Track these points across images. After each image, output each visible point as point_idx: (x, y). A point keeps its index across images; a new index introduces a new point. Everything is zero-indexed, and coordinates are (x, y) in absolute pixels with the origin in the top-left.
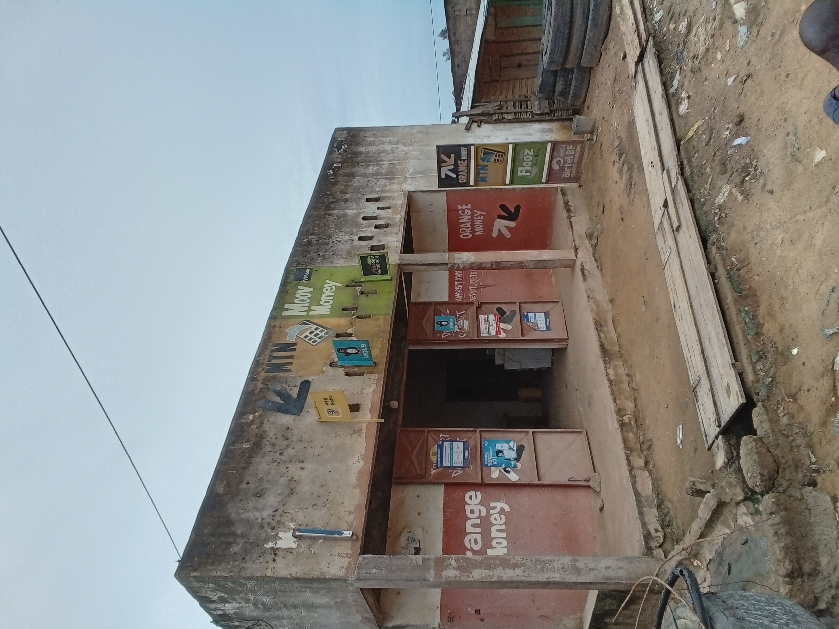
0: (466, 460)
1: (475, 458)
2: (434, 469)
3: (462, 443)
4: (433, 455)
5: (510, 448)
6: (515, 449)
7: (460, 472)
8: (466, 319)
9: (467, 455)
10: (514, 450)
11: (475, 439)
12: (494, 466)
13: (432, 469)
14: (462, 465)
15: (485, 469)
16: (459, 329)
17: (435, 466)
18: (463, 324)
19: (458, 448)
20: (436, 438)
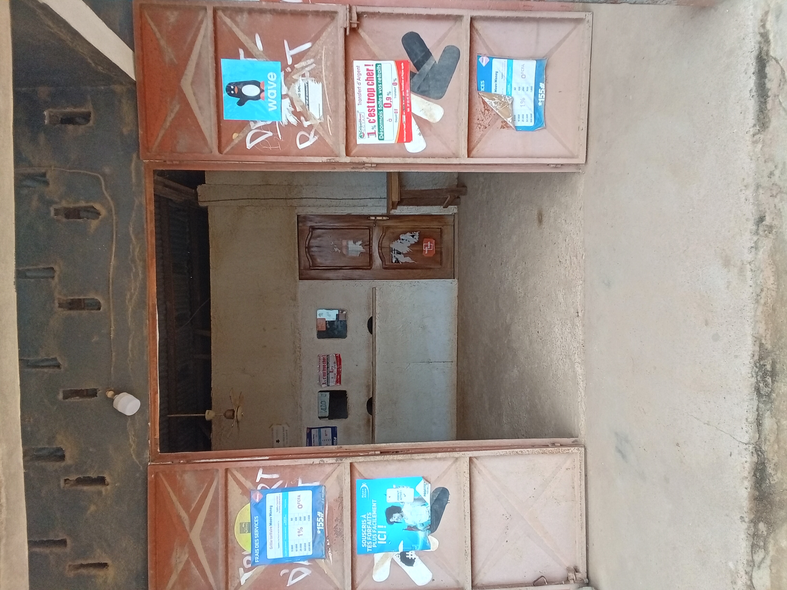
0: (318, 539)
1: (340, 534)
2: (246, 571)
3: (310, 493)
4: (242, 531)
5: (419, 499)
6: (428, 499)
7: (306, 572)
8: (316, 76)
9: (320, 526)
10: (424, 503)
11: (339, 479)
12: (381, 549)
13: (241, 570)
14: (310, 553)
15: (360, 559)
16: (295, 113)
17: (248, 562)
18: (307, 96)
19: (300, 506)
20: (248, 484)
